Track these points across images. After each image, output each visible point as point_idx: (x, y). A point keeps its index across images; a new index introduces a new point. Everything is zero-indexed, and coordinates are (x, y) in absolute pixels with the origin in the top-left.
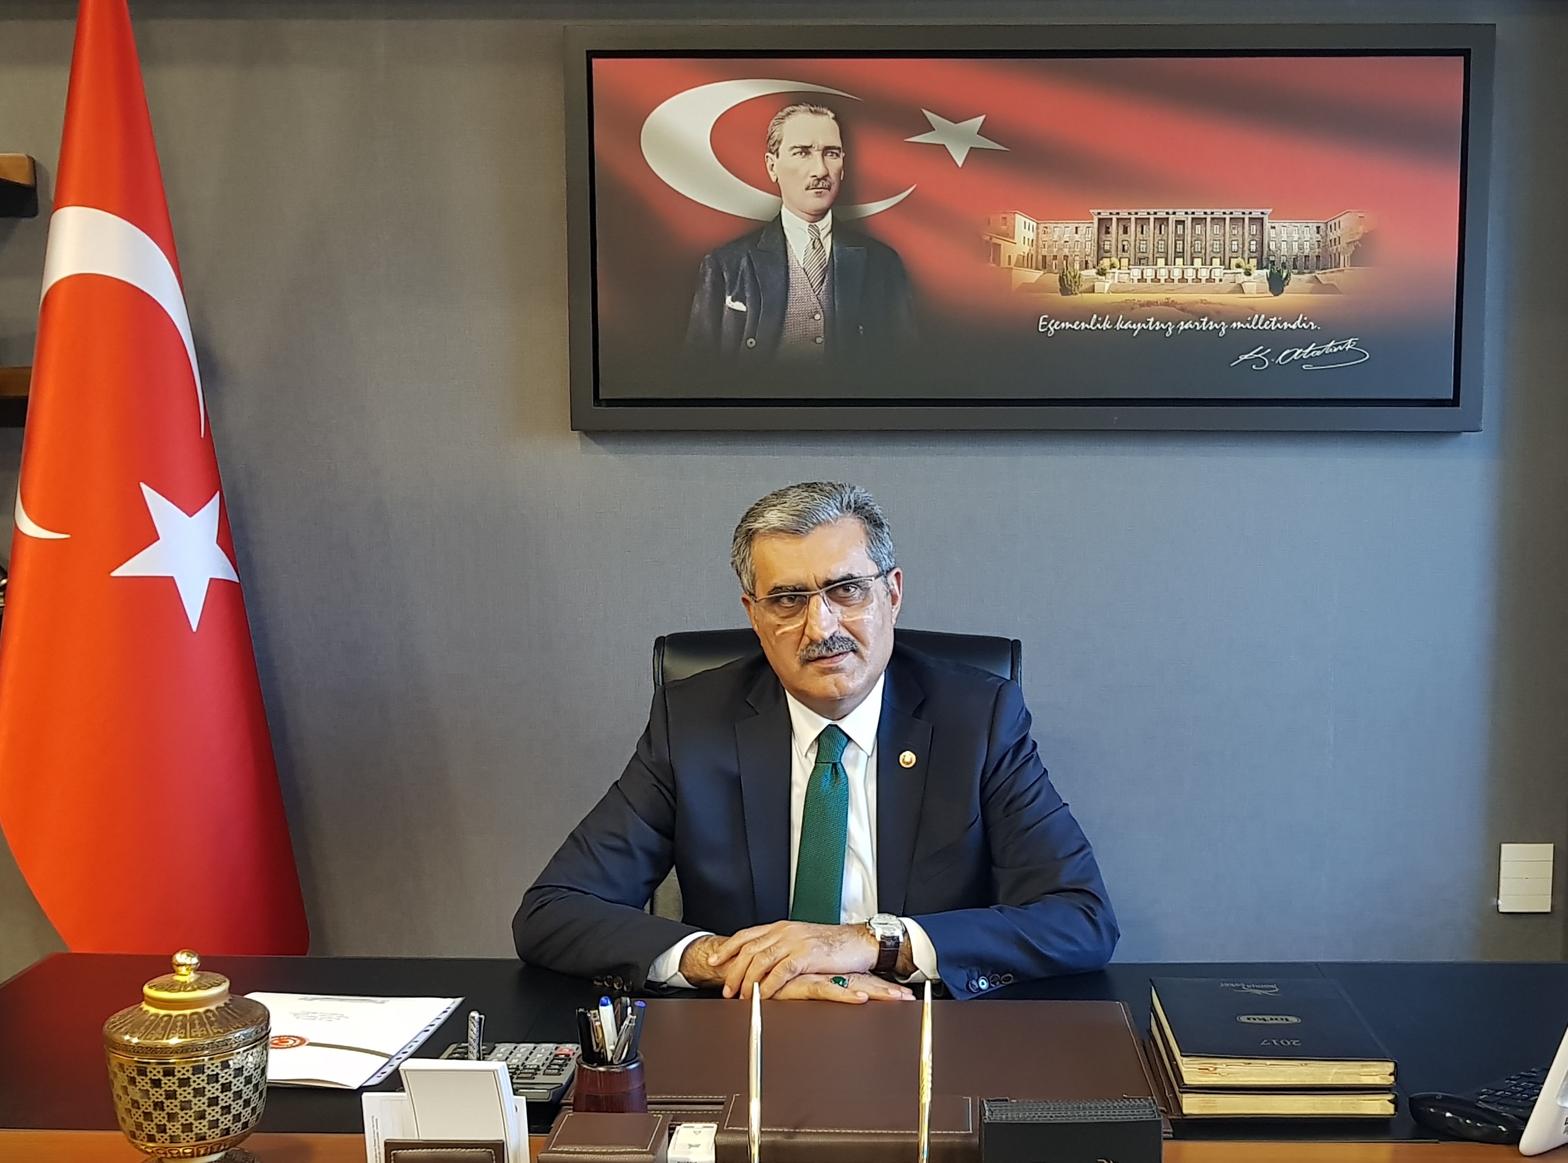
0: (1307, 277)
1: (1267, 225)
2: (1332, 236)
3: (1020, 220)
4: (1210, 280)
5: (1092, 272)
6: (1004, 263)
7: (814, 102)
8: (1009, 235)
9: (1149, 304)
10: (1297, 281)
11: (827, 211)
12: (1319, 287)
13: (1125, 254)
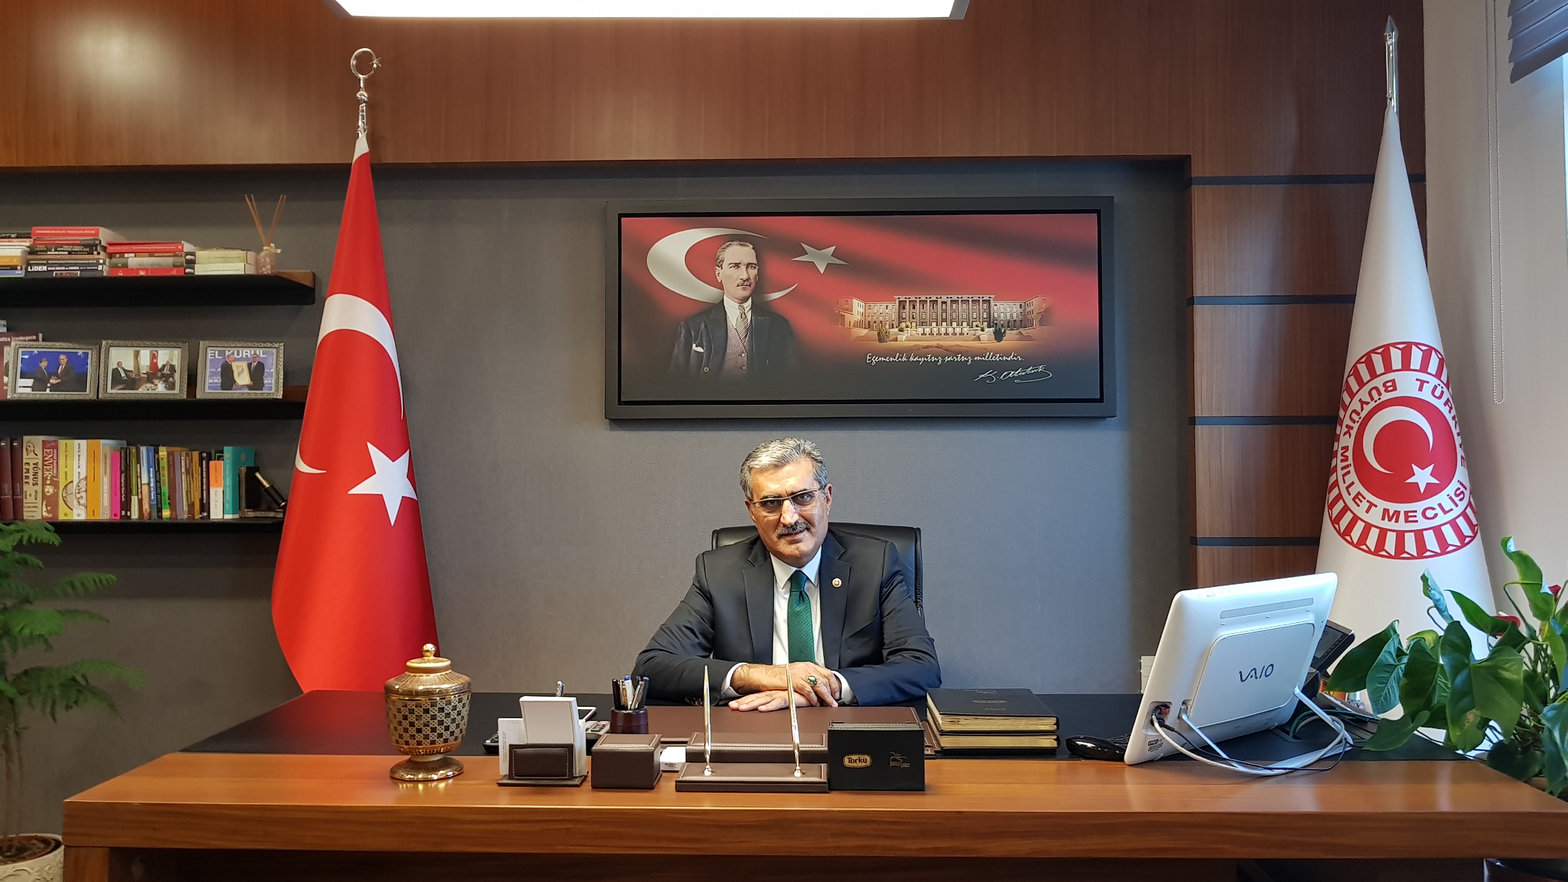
0: (1015, 332)
1: (992, 304)
2: (1028, 309)
3: (855, 302)
4: (961, 334)
5: (896, 330)
6: (847, 325)
7: (742, 240)
8: (850, 310)
9: (927, 347)
10: (1010, 334)
11: (749, 298)
12: (1022, 337)
13: (914, 320)
